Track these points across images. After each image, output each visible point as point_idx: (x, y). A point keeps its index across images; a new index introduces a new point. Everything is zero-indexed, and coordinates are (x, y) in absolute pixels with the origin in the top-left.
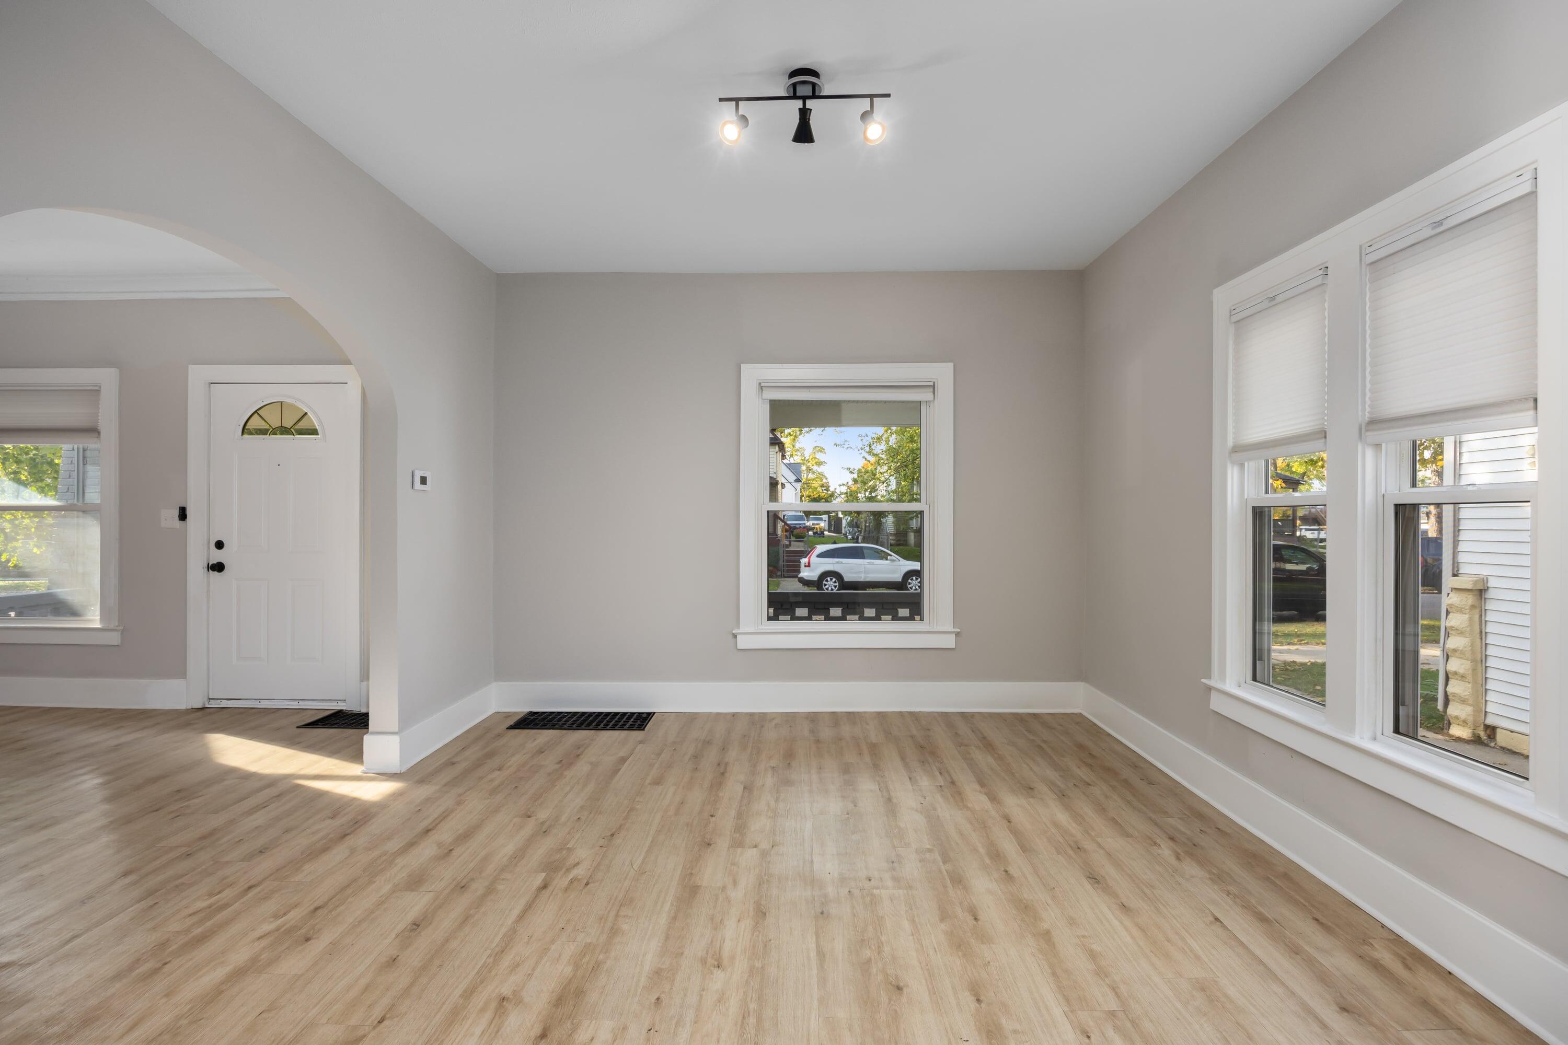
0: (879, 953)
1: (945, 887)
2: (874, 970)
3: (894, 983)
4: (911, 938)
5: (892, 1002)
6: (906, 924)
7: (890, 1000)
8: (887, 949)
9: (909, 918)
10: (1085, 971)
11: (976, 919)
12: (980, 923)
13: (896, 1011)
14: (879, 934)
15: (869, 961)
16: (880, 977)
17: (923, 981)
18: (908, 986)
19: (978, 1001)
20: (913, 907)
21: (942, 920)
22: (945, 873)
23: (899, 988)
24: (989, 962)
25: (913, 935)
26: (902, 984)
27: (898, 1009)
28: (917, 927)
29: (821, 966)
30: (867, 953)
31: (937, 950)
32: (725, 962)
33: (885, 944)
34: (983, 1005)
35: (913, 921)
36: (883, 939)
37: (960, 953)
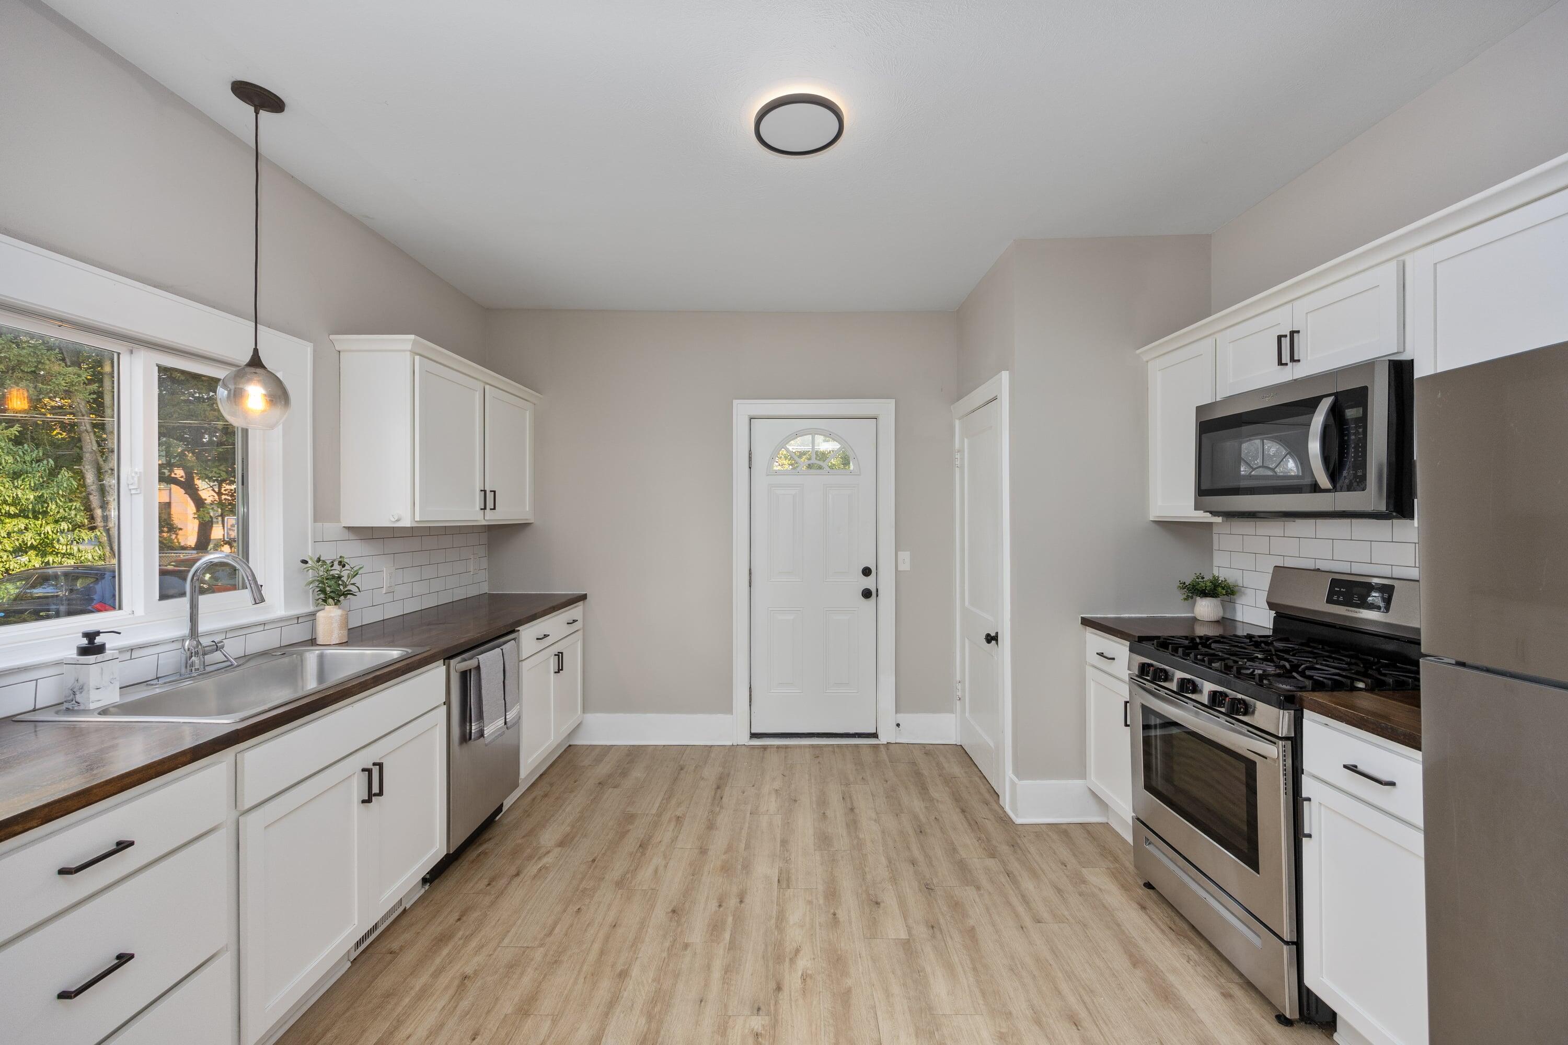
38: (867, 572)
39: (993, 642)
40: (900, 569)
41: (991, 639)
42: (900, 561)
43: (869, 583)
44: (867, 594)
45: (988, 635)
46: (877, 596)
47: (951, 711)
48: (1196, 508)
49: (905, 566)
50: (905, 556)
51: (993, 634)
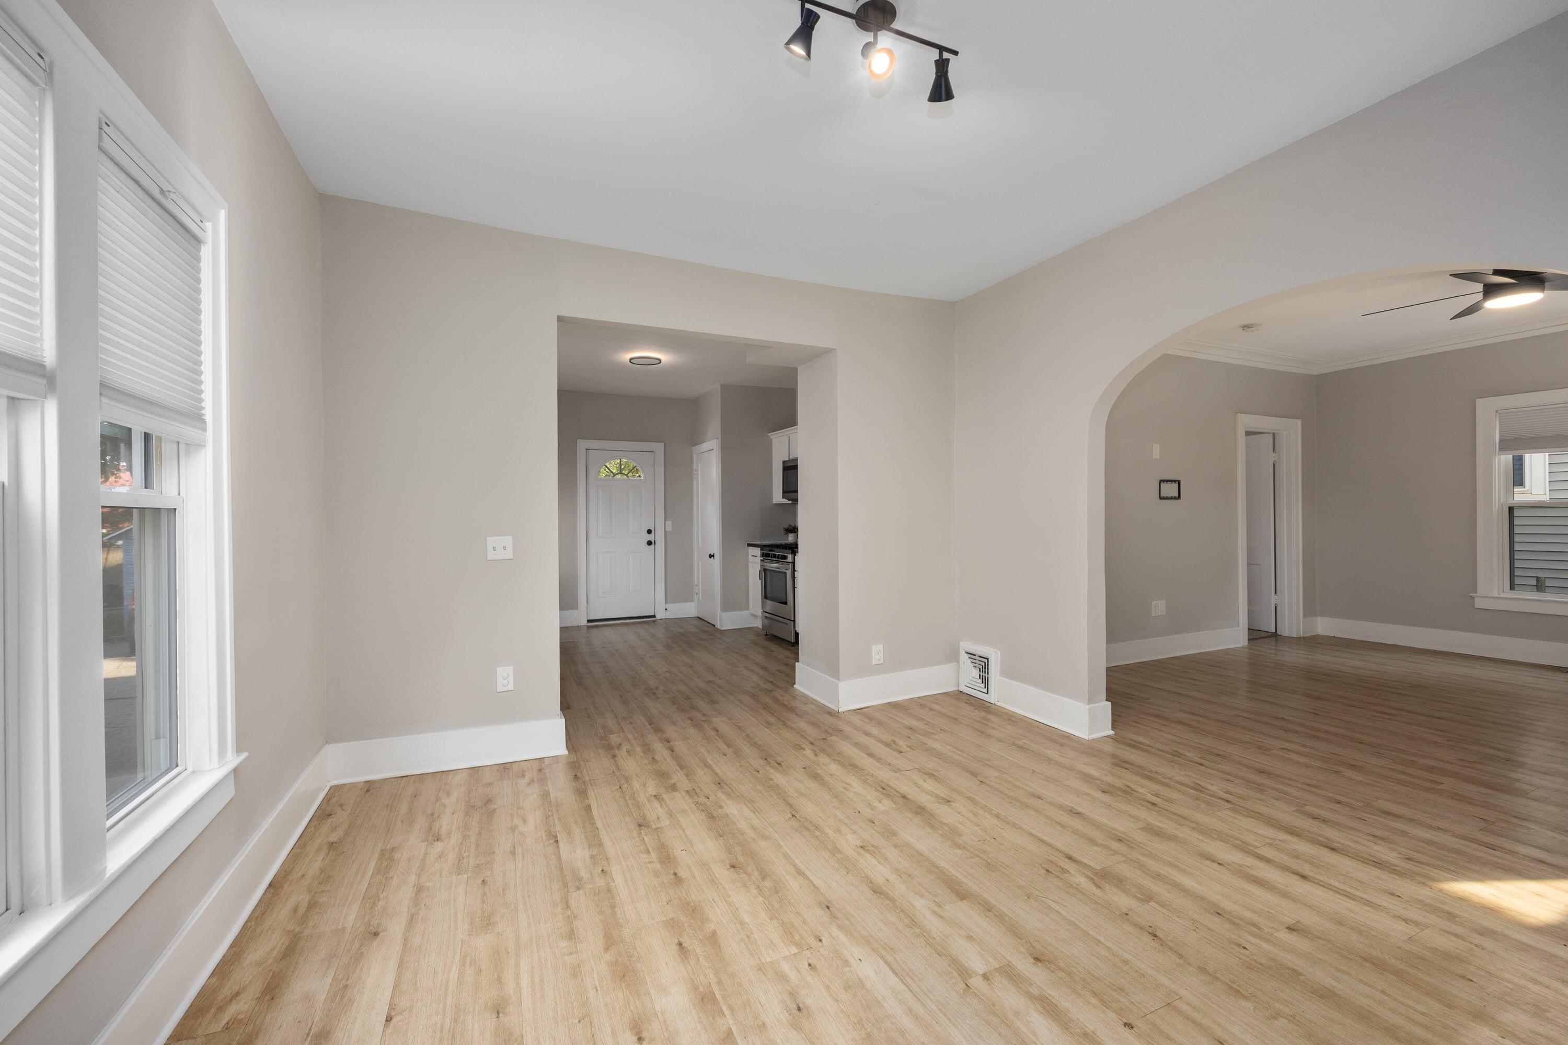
0: (758, 887)
1: (720, 983)
2: (756, 873)
3: (738, 869)
4: (737, 906)
5: (735, 858)
6: (747, 919)
7: (737, 859)
8: (755, 891)
9: (747, 925)
10: (585, 917)
11: (680, 944)
12: (676, 941)
13: (731, 854)
14: (767, 902)
15: (763, 879)
16: (749, 870)
17: (717, 876)
18: (727, 869)
19: (675, 874)
20: (746, 940)
21: (714, 933)
22: (726, 1012)
23: (733, 867)
24: (667, 904)
25: (737, 909)
26: (732, 869)
27: (729, 855)
28: (736, 918)
29: (795, 866)
30: (767, 884)
31: (713, 902)
32: (861, 850)
33: (757, 894)
34: (672, 872)
35: (742, 923)
36: (761, 899)
37: (692, 904)
38: (649, 532)
39: (712, 558)
40: (667, 530)
41: (711, 556)
42: (667, 526)
43: (650, 537)
44: (650, 543)
45: (710, 555)
46: (655, 544)
47: (692, 601)
48: (783, 498)
49: (669, 528)
50: (669, 523)
51: (712, 554)
